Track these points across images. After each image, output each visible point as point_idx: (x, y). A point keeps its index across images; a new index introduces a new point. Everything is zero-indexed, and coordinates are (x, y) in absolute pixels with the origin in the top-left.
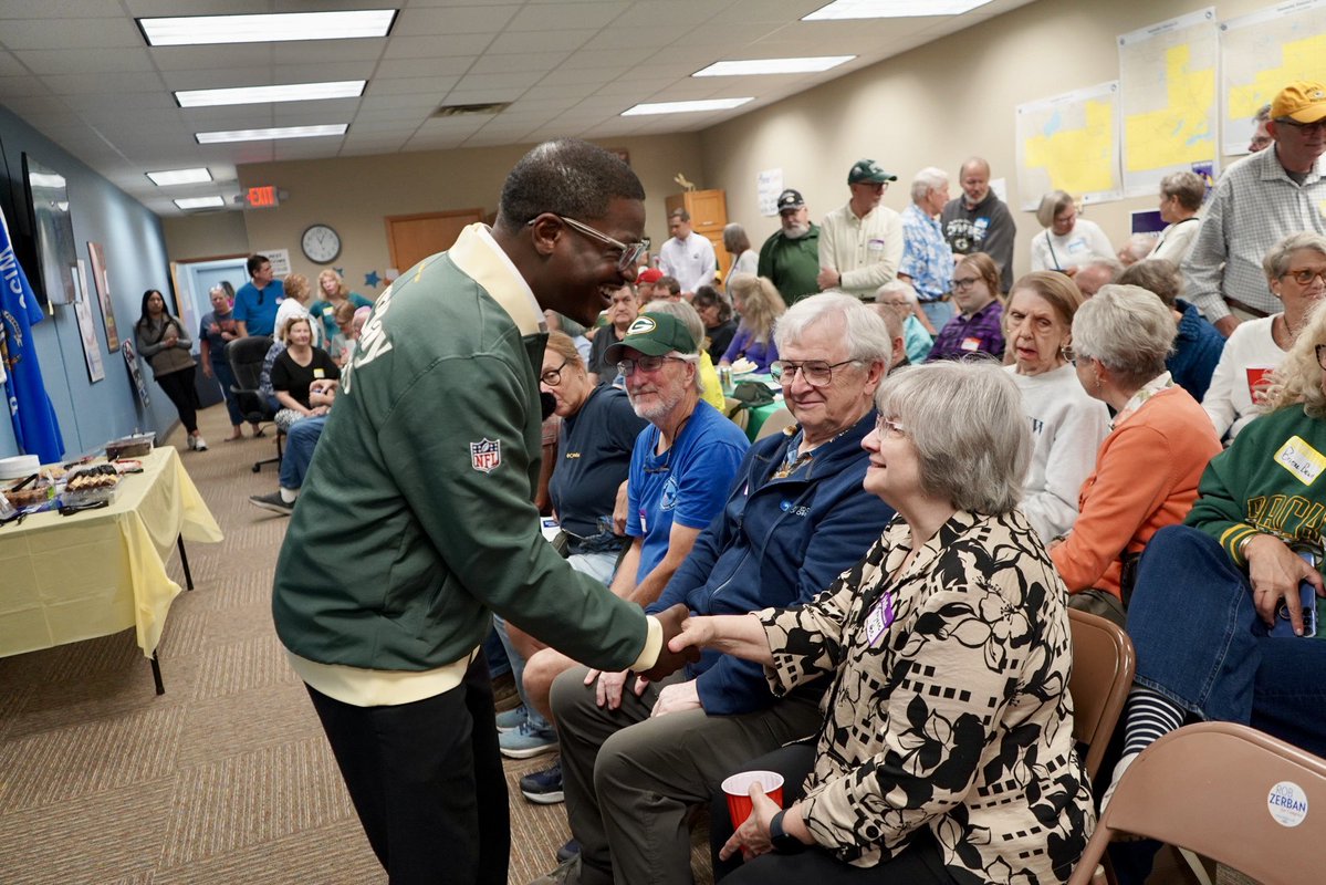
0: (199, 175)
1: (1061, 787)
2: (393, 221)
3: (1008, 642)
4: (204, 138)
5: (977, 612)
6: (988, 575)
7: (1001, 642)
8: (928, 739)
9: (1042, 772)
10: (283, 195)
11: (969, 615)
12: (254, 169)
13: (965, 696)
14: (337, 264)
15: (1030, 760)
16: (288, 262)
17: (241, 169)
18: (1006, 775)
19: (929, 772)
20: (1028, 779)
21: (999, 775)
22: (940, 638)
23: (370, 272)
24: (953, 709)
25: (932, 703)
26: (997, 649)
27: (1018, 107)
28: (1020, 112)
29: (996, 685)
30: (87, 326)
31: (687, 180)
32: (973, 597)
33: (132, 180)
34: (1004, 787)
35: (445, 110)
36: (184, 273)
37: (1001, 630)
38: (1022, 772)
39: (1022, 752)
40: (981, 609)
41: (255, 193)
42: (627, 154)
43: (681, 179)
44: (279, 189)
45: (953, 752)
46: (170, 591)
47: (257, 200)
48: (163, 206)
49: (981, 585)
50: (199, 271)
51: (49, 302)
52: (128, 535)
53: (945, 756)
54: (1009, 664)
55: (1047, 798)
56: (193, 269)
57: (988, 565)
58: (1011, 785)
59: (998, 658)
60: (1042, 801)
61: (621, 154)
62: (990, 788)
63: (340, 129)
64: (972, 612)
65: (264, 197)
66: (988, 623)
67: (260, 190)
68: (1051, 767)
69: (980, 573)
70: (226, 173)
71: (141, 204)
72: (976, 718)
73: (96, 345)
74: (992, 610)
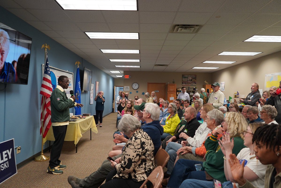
0: (118, 72)
1: (149, 169)
2: (149, 83)
3: (137, 149)
4: (116, 66)
5: (133, 145)
6: (135, 140)
7: (136, 149)
8: (125, 161)
9: (147, 167)
10: (130, 77)
11: (132, 145)
12: (127, 72)
13: (129, 155)
14: (137, 90)
15: (145, 164)
16: (129, 89)
17: (124, 71)
18: (141, 166)
19: (125, 166)
20: (144, 167)
21: (140, 166)
22: (128, 148)
23: (143, 92)
24: (127, 157)
25: (126, 156)
26: (135, 150)
27: (266, 75)
28: (266, 76)
29: (135, 154)
30: (92, 95)
31: (207, 82)
32: (133, 142)
33: (107, 72)
34: (141, 168)
35: (156, 65)
36: (116, 88)
37: (136, 147)
38: (143, 166)
39: (144, 163)
40: (134, 144)
41: (126, 76)
42: (196, 76)
43: (206, 82)
44: (130, 76)
45: (127, 163)
46: (80, 136)
47: (126, 77)
48: (114, 76)
49: (134, 141)
50: (120, 88)
51: (83, 90)
52: (76, 126)
53: (126, 164)
54: (137, 151)
55: (147, 170)
56: (119, 88)
57: (136, 138)
58: (142, 167)
59: (135, 151)
60: (146, 170)
61: (194, 76)
62: (139, 168)
63: (139, 67)
64: (132, 144)
65: (127, 77)
66: (134, 146)
67: (127, 76)
68: (148, 166)
69: (134, 139)
70: (122, 72)
71: (110, 76)
72: (130, 159)
73: (93, 98)
74: (135, 144)
